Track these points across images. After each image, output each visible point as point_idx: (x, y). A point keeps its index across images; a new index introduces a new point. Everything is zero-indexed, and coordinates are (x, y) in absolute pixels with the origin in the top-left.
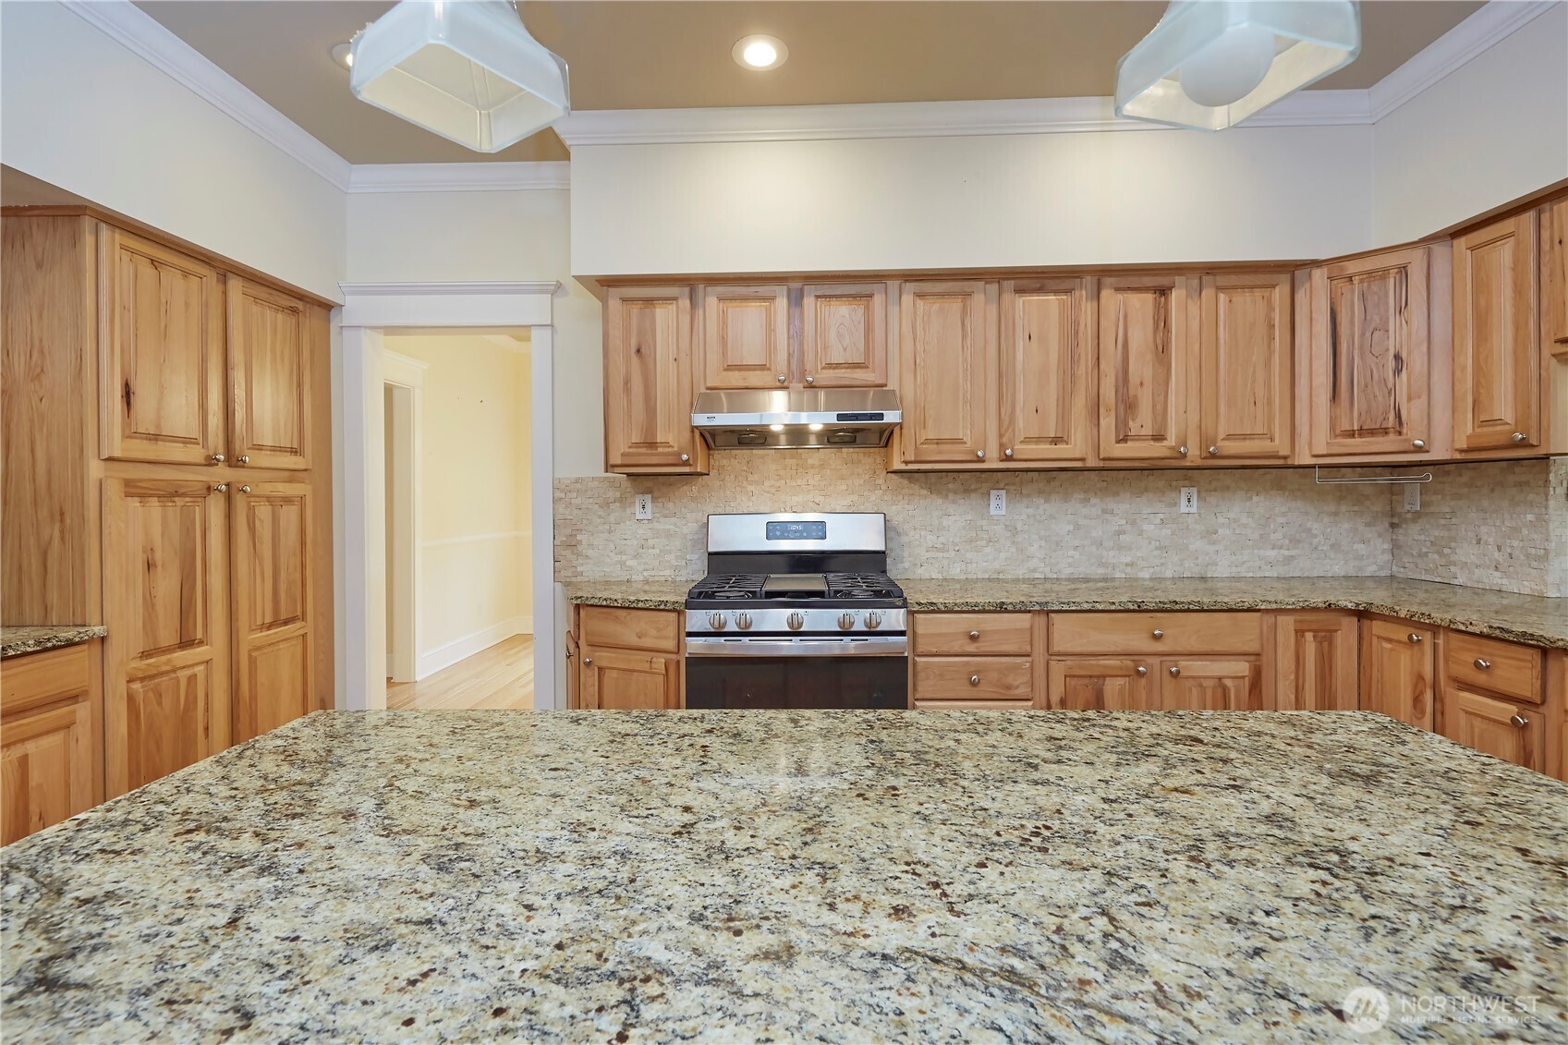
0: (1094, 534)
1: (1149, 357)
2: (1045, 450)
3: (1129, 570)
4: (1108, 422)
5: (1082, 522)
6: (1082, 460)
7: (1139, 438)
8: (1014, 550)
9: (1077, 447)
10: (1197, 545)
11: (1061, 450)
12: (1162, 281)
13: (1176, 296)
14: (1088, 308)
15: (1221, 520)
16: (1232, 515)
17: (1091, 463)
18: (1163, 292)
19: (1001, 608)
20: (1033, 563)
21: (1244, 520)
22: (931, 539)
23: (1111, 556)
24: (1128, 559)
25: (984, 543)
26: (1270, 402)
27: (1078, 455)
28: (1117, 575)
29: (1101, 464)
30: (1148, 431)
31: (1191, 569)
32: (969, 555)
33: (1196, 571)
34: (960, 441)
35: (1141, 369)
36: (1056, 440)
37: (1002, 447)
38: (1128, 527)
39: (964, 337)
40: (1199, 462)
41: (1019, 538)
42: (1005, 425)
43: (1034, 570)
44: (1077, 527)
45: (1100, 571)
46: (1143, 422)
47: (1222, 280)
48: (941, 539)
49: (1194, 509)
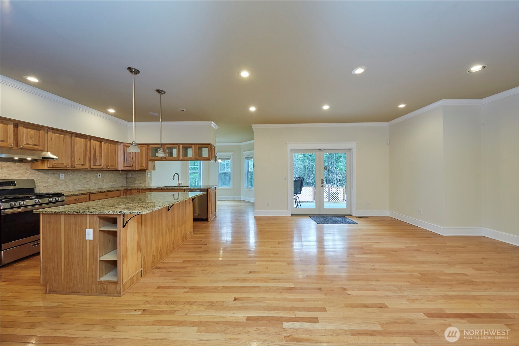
0: (83, 182)
1: (99, 152)
2: (81, 166)
3: (89, 188)
4: (92, 162)
5: (80, 180)
6: (88, 168)
7: (97, 165)
8: (66, 186)
9: (87, 166)
10: (101, 183)
11: (84, 167)
12: (101, 140)
13: (103, 143)
14: (88, 142)
15: (104, 179)
16: (106, 178)
17: (89, 169)
18: (101, 142)
19: (82, 194)
20: (70, 188)
21: (108, 179)
22: (44, 185)
23: (86, 186)
24: (89, 186)
25: (59, 185)
26: (116, 161)
27: (87, 168)
28: (87, 189)
29: (91, 169)
30: (99, 164)
31: (100, 187)
32: (55, 188)
33: (100, 188)
34: (63, 164)
35: (97, 154)
36: (83, 165)
37: (71, 165)
38: (89, 180)
39: (64, 143)
40: (106, 170)
41: (67, 183)
42: (72, 161)
43: (70, 190)
44: (79, 181)
45: (84, 189)
46: (98, 163)
47: (110, 142)
48: (47, 184)
49: (100, 177)
